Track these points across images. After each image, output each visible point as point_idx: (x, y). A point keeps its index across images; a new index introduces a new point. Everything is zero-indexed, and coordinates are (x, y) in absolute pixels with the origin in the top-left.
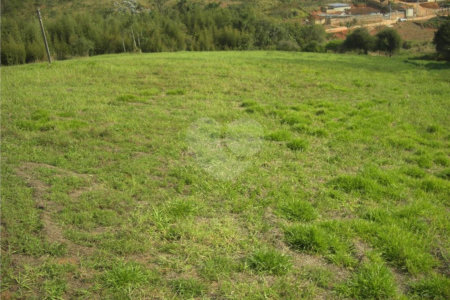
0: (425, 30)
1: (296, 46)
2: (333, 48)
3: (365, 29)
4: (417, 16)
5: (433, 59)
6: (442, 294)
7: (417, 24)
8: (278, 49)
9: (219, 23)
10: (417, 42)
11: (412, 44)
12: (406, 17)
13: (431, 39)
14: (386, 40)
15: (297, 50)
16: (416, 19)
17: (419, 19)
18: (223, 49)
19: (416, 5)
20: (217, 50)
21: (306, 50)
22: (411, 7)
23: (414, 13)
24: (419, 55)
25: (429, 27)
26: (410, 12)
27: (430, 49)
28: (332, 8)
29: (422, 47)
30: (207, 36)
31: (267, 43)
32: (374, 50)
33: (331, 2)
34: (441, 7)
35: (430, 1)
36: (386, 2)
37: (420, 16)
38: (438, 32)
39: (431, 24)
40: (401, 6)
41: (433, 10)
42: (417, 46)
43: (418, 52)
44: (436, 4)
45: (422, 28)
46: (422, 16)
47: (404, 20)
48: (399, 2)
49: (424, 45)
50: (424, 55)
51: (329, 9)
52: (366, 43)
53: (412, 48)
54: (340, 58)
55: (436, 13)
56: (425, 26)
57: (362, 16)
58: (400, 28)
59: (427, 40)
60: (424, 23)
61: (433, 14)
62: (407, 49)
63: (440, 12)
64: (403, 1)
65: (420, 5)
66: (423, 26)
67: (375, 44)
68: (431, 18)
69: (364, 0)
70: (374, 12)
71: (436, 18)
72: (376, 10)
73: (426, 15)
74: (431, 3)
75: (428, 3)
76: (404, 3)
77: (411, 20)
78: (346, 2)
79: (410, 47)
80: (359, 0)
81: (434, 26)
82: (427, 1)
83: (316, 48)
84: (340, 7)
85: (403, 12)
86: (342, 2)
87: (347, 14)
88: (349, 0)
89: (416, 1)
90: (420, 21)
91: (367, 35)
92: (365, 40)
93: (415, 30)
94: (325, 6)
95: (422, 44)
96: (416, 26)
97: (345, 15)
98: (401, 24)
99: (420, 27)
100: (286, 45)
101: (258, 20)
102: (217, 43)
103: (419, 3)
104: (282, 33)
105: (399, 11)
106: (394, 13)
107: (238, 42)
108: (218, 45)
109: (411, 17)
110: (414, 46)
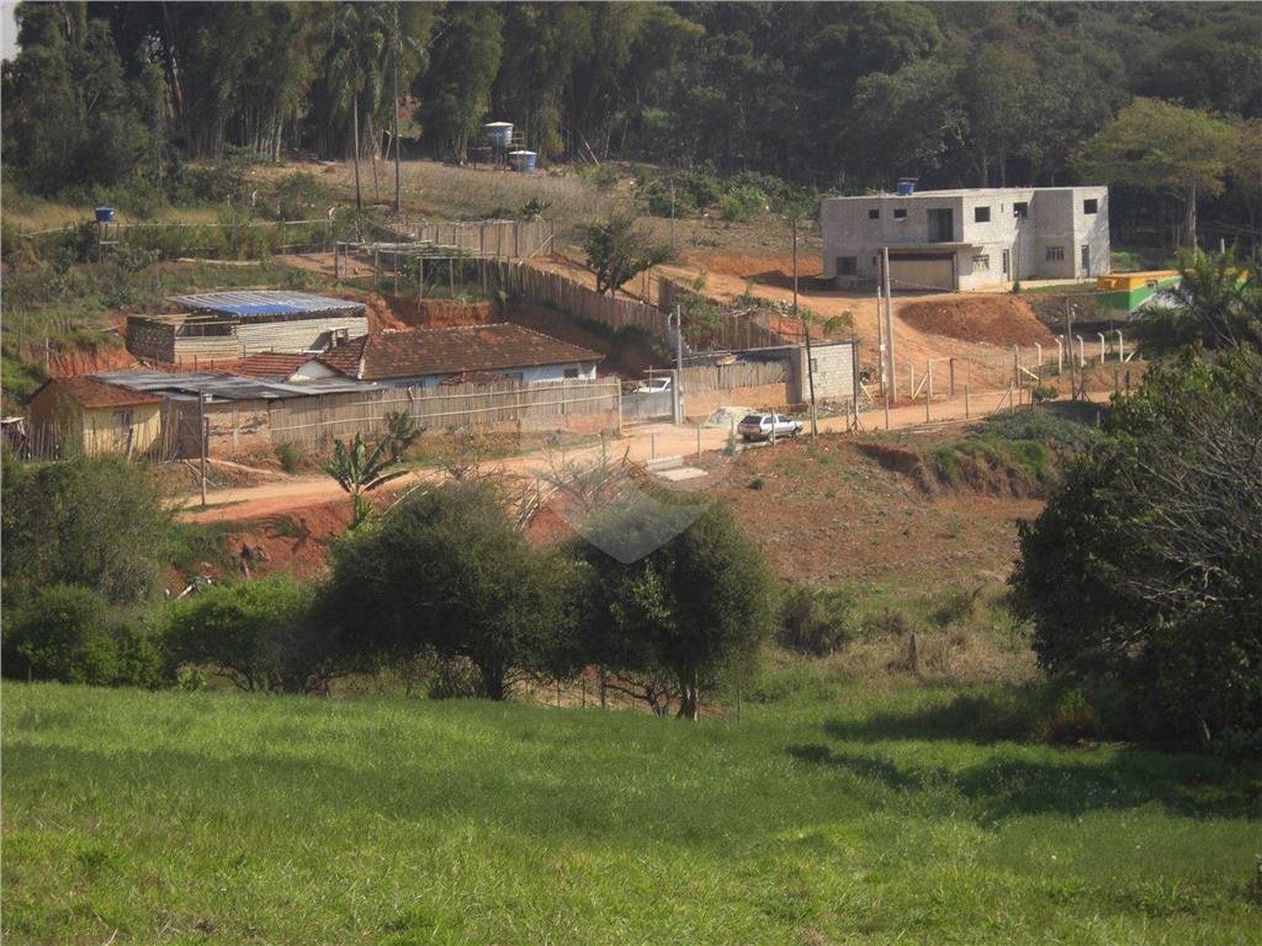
0: (948, 506)
3: (478, 496)
4: (886, 400)
5: (1016, 730)
7: (889, 456)
10: (892, 596)
11: (855, 618)
12: (797, 407)
13: (999, 575)
14: (650, 586)
16: (873, 421)
17: (899, 419)
19: (870, 313)
21: (8, 663)
22: (834, 329)
23: (862, 375)
24: (915, 700)
25: (971, 477)
26: (830, 370)
27: (996, 655)
28: (218, 324)
29: (929, 638)
32: (560, 664)
33: (209, 282)
34: (1057, 330)
35: (973, 282)
36: (644, 287)
37: (909, 402)
38: (1047, 520)
39: (993, 462)
40: (759, 321)
41: (1000, 359)
42: (895, 626)
43: (900, 676)
44: (1022, 309)
45: (923, 488)
46: (923, 400)
47: (792, 425)
48: (739, 288)
49: (943, 619)
50: (947, 697)
51: (191, 332)
52: (497, 605)
53: (856, 647)
54: (286, 733)
55: (1020, 380)
56: (943, 478)
57: (458, 394)
58: (756, 486)
59: (967, 584)
60: (941, 455)
61: (1001, 384)
62: (819, 651)
63: (1051, 370)
64: (776, 280)
65: (906, 314)
66: (929, 477)
67: (567, 613)
68: (991, 418)
69: (471, 273)
70: (548, 366)
71: (1022, 414)
72: (570, 352)
73: (953, 392)
74: (986, 301)
75: (959, 304)
76: (786, 297)
77: (839, 425)
78: (330, 281)
79: (841, 640)
80: (437, 270)
81: (1010, 472)
82: (954, 287)
83: (91, 646)
84: (280, 318)
85: (775, 369)
86: (295, 282)
87: (339, 374)
88: (350, 267)
89: (867, 287)
90: (907, 433)
91: (503, 544)
92: (485, 584)
93: (873, 501)
94: (157, 308)
95: (934, 610)
96: (877, 471)
97: (321, 380)
98: (762, 460)
99: (906, 486)
103: (896, 302)
105: (744, 357)
106: (706, 374)
109: (836, 408)
110: (871, 627)
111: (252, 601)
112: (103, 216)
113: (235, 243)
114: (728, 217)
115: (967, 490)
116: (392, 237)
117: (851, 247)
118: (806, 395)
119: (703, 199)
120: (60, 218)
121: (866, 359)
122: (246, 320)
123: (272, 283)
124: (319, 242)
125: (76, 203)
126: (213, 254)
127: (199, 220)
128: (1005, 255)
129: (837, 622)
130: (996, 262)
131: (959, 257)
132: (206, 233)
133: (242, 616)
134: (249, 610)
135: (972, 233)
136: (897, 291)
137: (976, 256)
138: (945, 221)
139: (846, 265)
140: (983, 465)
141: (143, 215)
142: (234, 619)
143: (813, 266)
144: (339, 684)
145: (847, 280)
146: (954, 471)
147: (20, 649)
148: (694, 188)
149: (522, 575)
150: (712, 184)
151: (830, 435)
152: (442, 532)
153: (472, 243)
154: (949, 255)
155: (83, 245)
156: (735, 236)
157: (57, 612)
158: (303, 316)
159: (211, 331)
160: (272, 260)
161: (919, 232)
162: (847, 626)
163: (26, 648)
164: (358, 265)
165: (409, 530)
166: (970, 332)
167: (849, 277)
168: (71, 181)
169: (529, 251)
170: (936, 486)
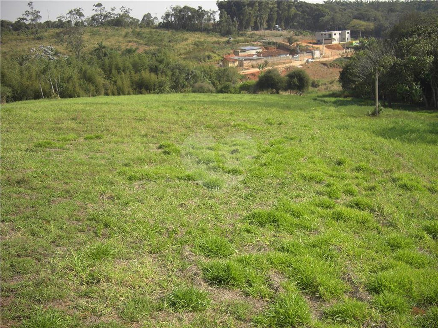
0: (331, 70)
1: (211, 88)
2: (246, 89)
3: (275, 70)
4: (324, 57)
5: (339, 96)
6: (354, 316)
7: (324, 64)
8: (194, 92)
9: (136, 68)
10: (325, 81)
11: (320, 83)
13: (337, 78)
14: (296, 80)
15: (212, 92)
16: (322, 60)
17: (325, 59)
19: (322, 47)
20: (135, 94)
21: (221, 91)
22: (317, 49)
23: (321, 54)
24: (327, 93)
25: (334, 66)
26: (317, 54)
27: (337, 87)
28: (244, 51)
29: (329, 86)
30: (125, 80)
31: (183, 86)
32: (285, 89)
33: (243, 46)
34: (344, 48)
35: (334, 43)
36: (294, 44)
37: (326, 57)
38: (343, 71)
39: (337, 64)
40: (308, 48)
41: (337, 52)
42: (325, 84)
43: (326, 90)
44: (340, 46)
45: (328, 67)
46: (328, 57)
47: (312, 61)
48: (306, 44)
49: (331, 83)
50: (331, 92)
51: (241, 52)
52: (278, 83)
53: (320, 87)
54: (254, 98)
55: (340, 54)
56: (331, 66)
57: (273, 58)
58: (308, 68)
59: (333, 79)
60: (330, 63)
61: (338, 55)
62: (316, 87)
63: (343, 53)
64: (310, 43)
65: (326, 47)
66: (329, 66)
67: (286, 84)
68: (336, 59)
69: (274, 44)
70: (283, 54)
71: (340, 58)
72: (286, 53)
73: (332, 56)
74: (335, 45)
75: (332, 45)
76: (311, 45)
77: (318, 60)
78: (257, 45)
79: (319, 86)
80: (270, 43)
81: (339, 65)
82: (332, 43)
83: (230, 89)
84: (251, 50)
85: (310, 54)
86: (253, 45)
87: (259, 56)
88: (260, 43)
89: (321, 44)
90: (326, 61)
91: (278, 75)
92: (276, 80)
93: (322, 69)
94: (237, 49)
95: (329, 82)
96: (323, 66)
97: (256, 57)
98: (309, 65)
99: (326, 67)
100: (201, 87)
101: (174, 64)
102: (134, 87)
103: (325, 45)
104: (198, 76)
105: (307, 52)
106: (302, 55)
107: (155, 85)
108: (135, 89)
109: (318, 58)
110: (322, 84)
112: (230, 39)
113: (246, 41)
114: (304, 36)
115: (333, 68)
116: (264, 40)
117: (319, 39)
118: (314, 57)
119: (301, 34)
120: (225, 39)
121: (321, 52)
122: (247, 50)
123: (250, 46)
124: (256, 41)
125: (227, 37)
126: (243, 43)
127: (241, 38)
129: (318, 84)
130: (337, 40)
131: (332, 40)
132: (242, 40)
134: (249, 84)
135: (334, 37)
136: (325, 44)
137: (334, 39)
138: (330, 35)
139: (319, 41)
140: (335, 65)
141: (235, 38)
142: (247, 85)
143: (315, 41)
144: (260, 92)
145: (318, 43)
148: (300, 32)
149: (281, 79)
150: (302, 32)
151: (317, 62)
152: (271, 74)
153: (274, 40)
154: (331, 39)
155: (228, 42)
156: (305, 38)
157: (227, 85)
158: (254, 49)
159: (243, 52)
160: (250, 43)
161: (327, 37)
163: (223, 90)
165: (267, 74)
166: (334, 49)
167: (319, 42)
168: (227, 35)
169: (281, 41)
170: (330, 67)
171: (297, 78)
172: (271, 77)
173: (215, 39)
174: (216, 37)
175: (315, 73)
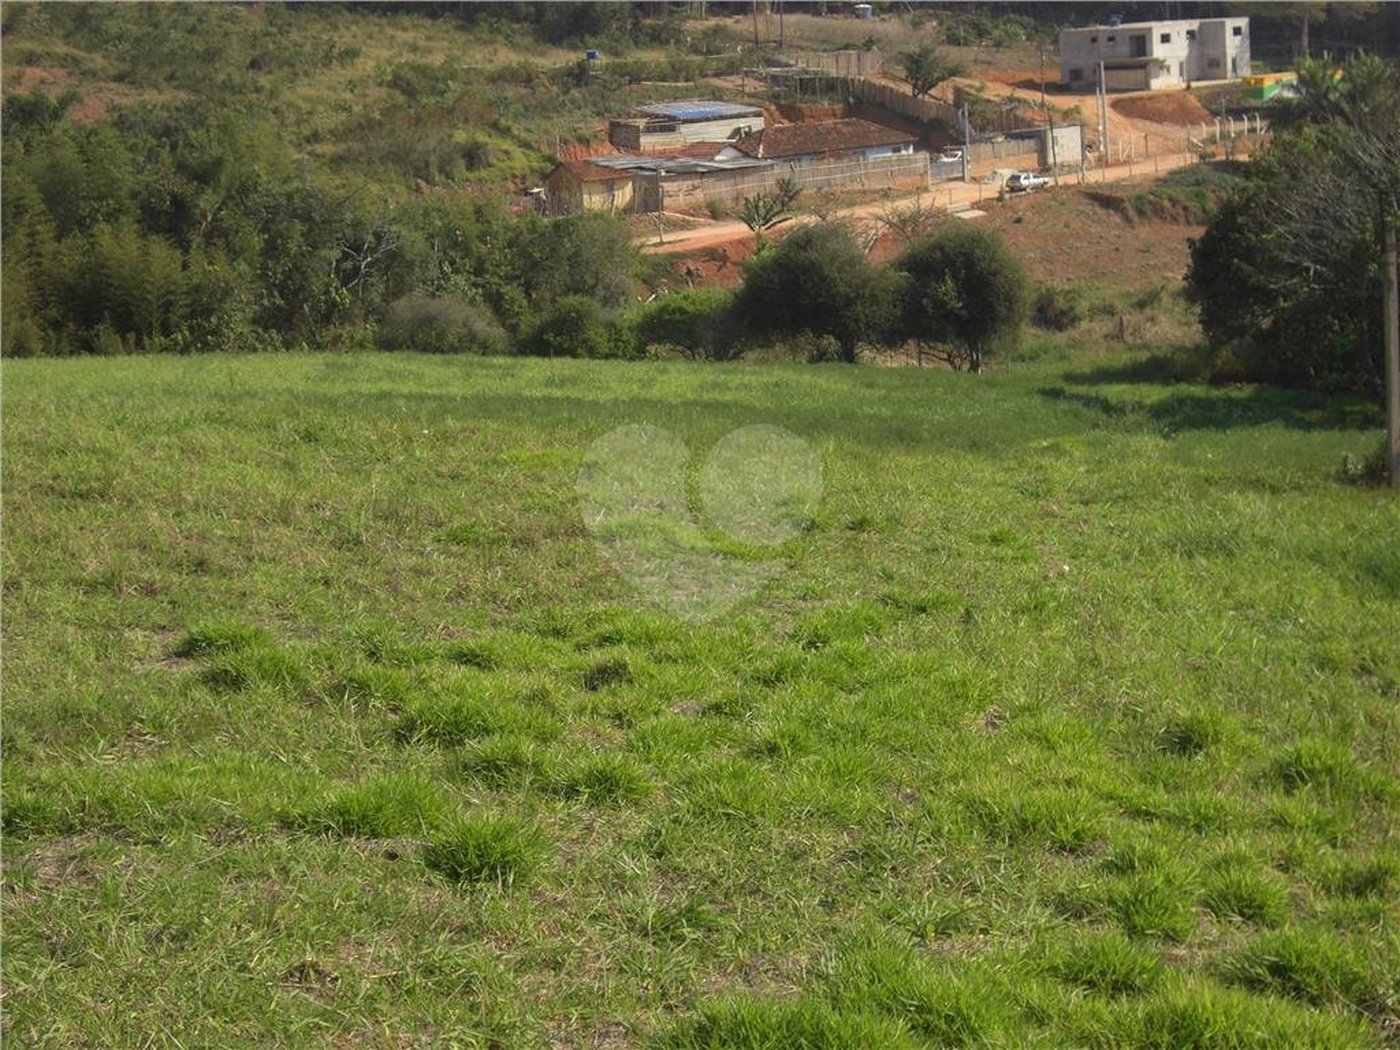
0: (1144, 231)
1: (483, 323)
3: (835, 231)
4: (1103, 163)
5: (1186, 375)
7: (1105, 199)
8: (387, 345)
9: (66, 205)
10: (1108, 292)
11: (1083, 306)
12: (1044, 168)
13: (1177, 276)
14: (948, 288)
15: (486, 349)
16: (1094, 177)
17: (1111, 175)
18: (88, 347)
19: (1093, 106)
21: (537, 345)
22: (1069, 117)
23: (1087, 146)
24: (1122, 358)
25: (1159, 212)
26: (1066, 144)
27: (1175, 328)
28: (668, 125)
29: (1131, 318)
31: (330, 314)
32: (891, 339)
33: (661, 99)
34: (1215, 114)
35: (1160, 83)
36: (944, 92)
37: (1118, 163)
38: (1207, 239)
39: (1174, 202)
40: (1019, 113)
41: (1177, 133)
42: (1109, 311)
43: (1114, 344)
44: (1193, 101)
45: (1128, 220)
46: (1127, 162)
47: (1041, 180)
48: (1006, 91)
49: (1141, 305)
50: (1143, 356)
51: (650, 130)
52: (849, 302)
53: (1084, 325)
54: (715, 386)
55: (1192, 147)
56: (1141, 213)
57: (823, 166)
58: (1018, 221)
59: (1156, 281)
60: (1139, 198)
61: (1179, 151)
62: (1060, 327)
63: (1212, 140)
64: (1030, 85)
65: (1115, 105)
66: (1132, 213)
67: (895, 306)
68: (1172, 173)
69: (830, 86)
70: (882, 146)
71: (1192, 170)
72: (896, 136)
73: (1147, 156)
74: (1168, 95)
75: (1151, 98)
76: (1036, 96)
77: (1072, 179)
78: (739, 95)
79: (1074, 320)
80: (808, 86)
81: (1185, 208)
82: (1147, 87)
83: (591, 334)
84: (707, 120)
85: (1030, 144)
86: (717, 95)
87: (746, 155)
88: (751, 85)
89: (1090, 89)
90: (1116, 185)
91: (853, 262)
92: (842, 289)
93: (1095, 229)
94: (628, 115)
95: (1135, 300)
96: (1097, 209)
97: (734, 159)
98: (1022, 204)
99: (1117, 219)
100: (428, 321)
101: (276, 188)
102: (53, 313)
103: (1109, 98)
104: (409, 256)
105: (1010, 136)
106: (985, 149)
107: (167, 307)
108: (57, 326)
109: (1070, 169)
110: (1095, 312)
111: (693, 303)
112: (591, 56)
113: (676, 72)
114: (998, 44)
115: (1155, 220)
116: (779, 64)
117: (1079, 62)
118: (1051, 160)
119: (982, 33)
120: (563, 58)
121: (1090, 136)
122: (686, 122)
123: (702, 97)
124: (731, 69)
125: (574, 48)
126: (663, 79)
127: (653, 57)
128: (1181, 65)
129: (1072, 309)
130: (1175, 69)
131: (1152, 68)
132: (658, 65)
133: (687, 313)
134: (691, 309)
135: (1158, 51)
136: (1110, 91)
137: (1161, 65)
138: (1141, 43)
139: (1076, 74)
140: (1167, 204)
141: (617, 54)
142: (682, 314)
143: (1055, 76)
144: (750, 355)
145: (1076, 84)
146: (1148, 209)
147: (545, 337)
148: (975, 26)
149: (866, 282)
150: (989, 26)
151: (1067, 187)
152: (813, 255)
153: (830, 66)
154: (1143, 66)
155: (579, 76)
156: (1004, 57)
157: (568, 313)
158: (722, 117)
159: (663, 129)
160: (701, 81)
161: (1124, 50)
162: (1078, 311)
163: (550, 337)
164: (757, 84)
165: (792, 255)
166: (1157, 117)
167: (1078, 82)
168: (570, 33)
169: (868, 70)
170: (1136, 219)
171: (954, 277)
172: (811, 268)
173: (507, 57)
174: (511, 44)
175: (1052, 248)
